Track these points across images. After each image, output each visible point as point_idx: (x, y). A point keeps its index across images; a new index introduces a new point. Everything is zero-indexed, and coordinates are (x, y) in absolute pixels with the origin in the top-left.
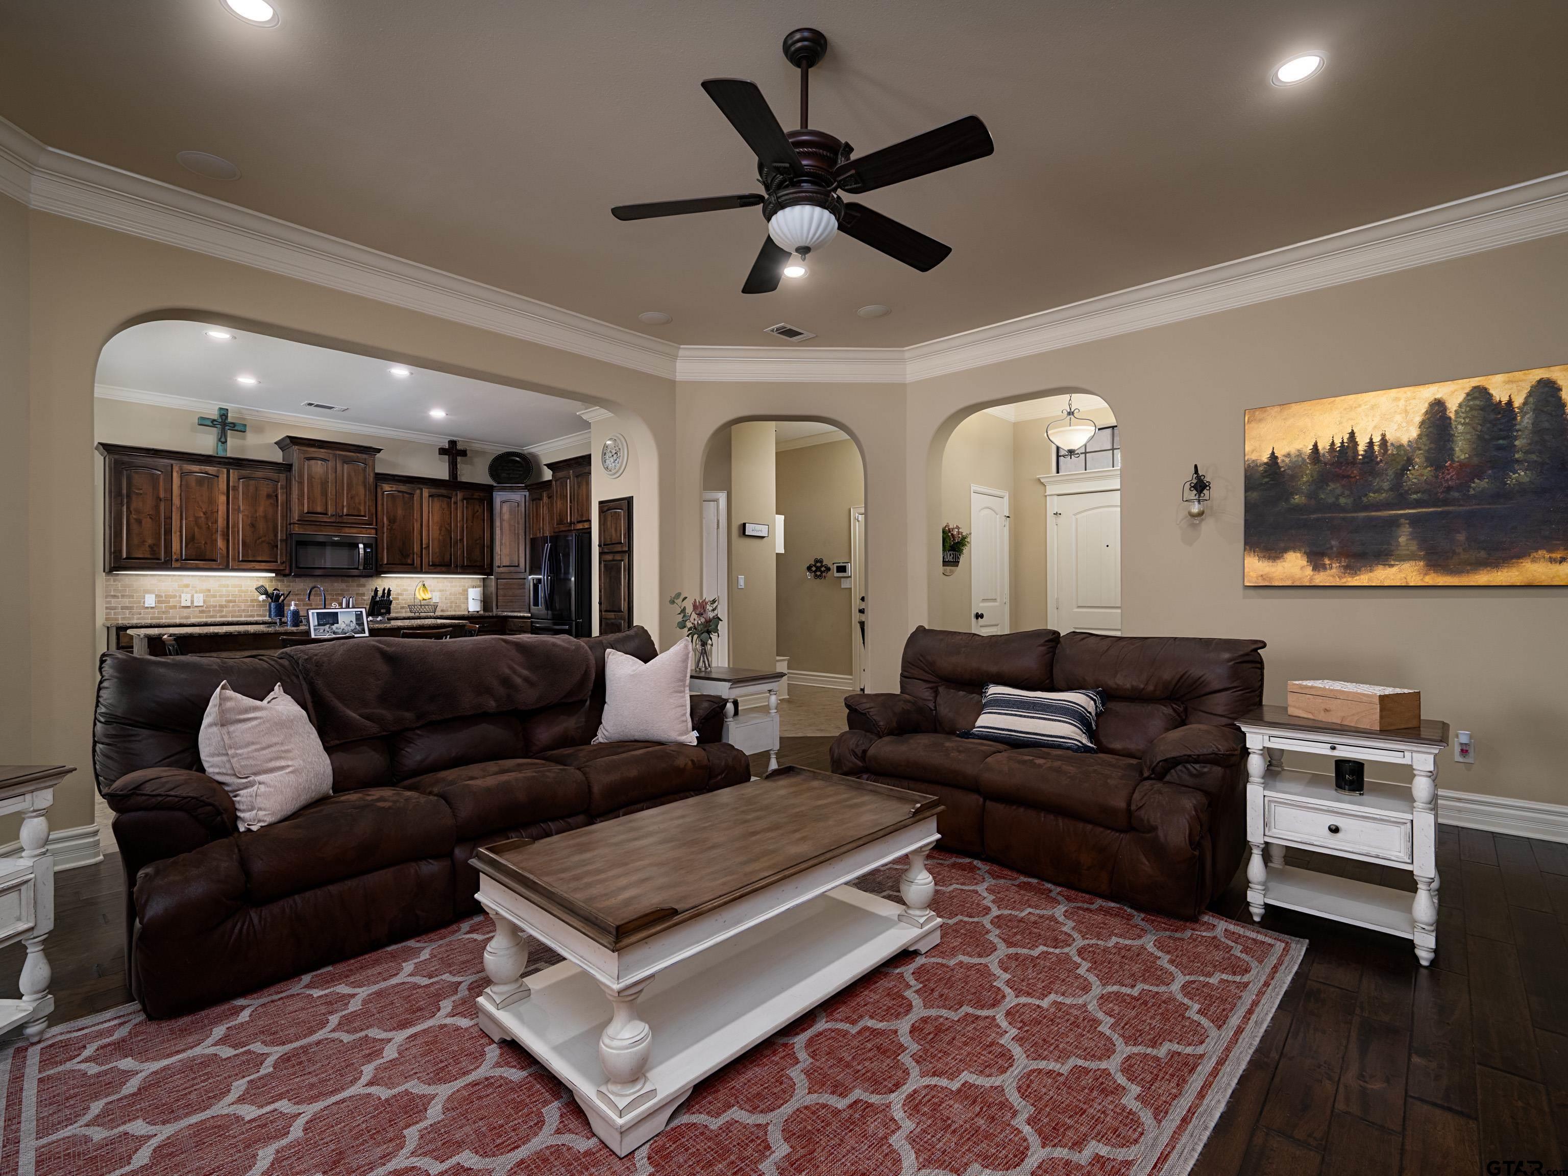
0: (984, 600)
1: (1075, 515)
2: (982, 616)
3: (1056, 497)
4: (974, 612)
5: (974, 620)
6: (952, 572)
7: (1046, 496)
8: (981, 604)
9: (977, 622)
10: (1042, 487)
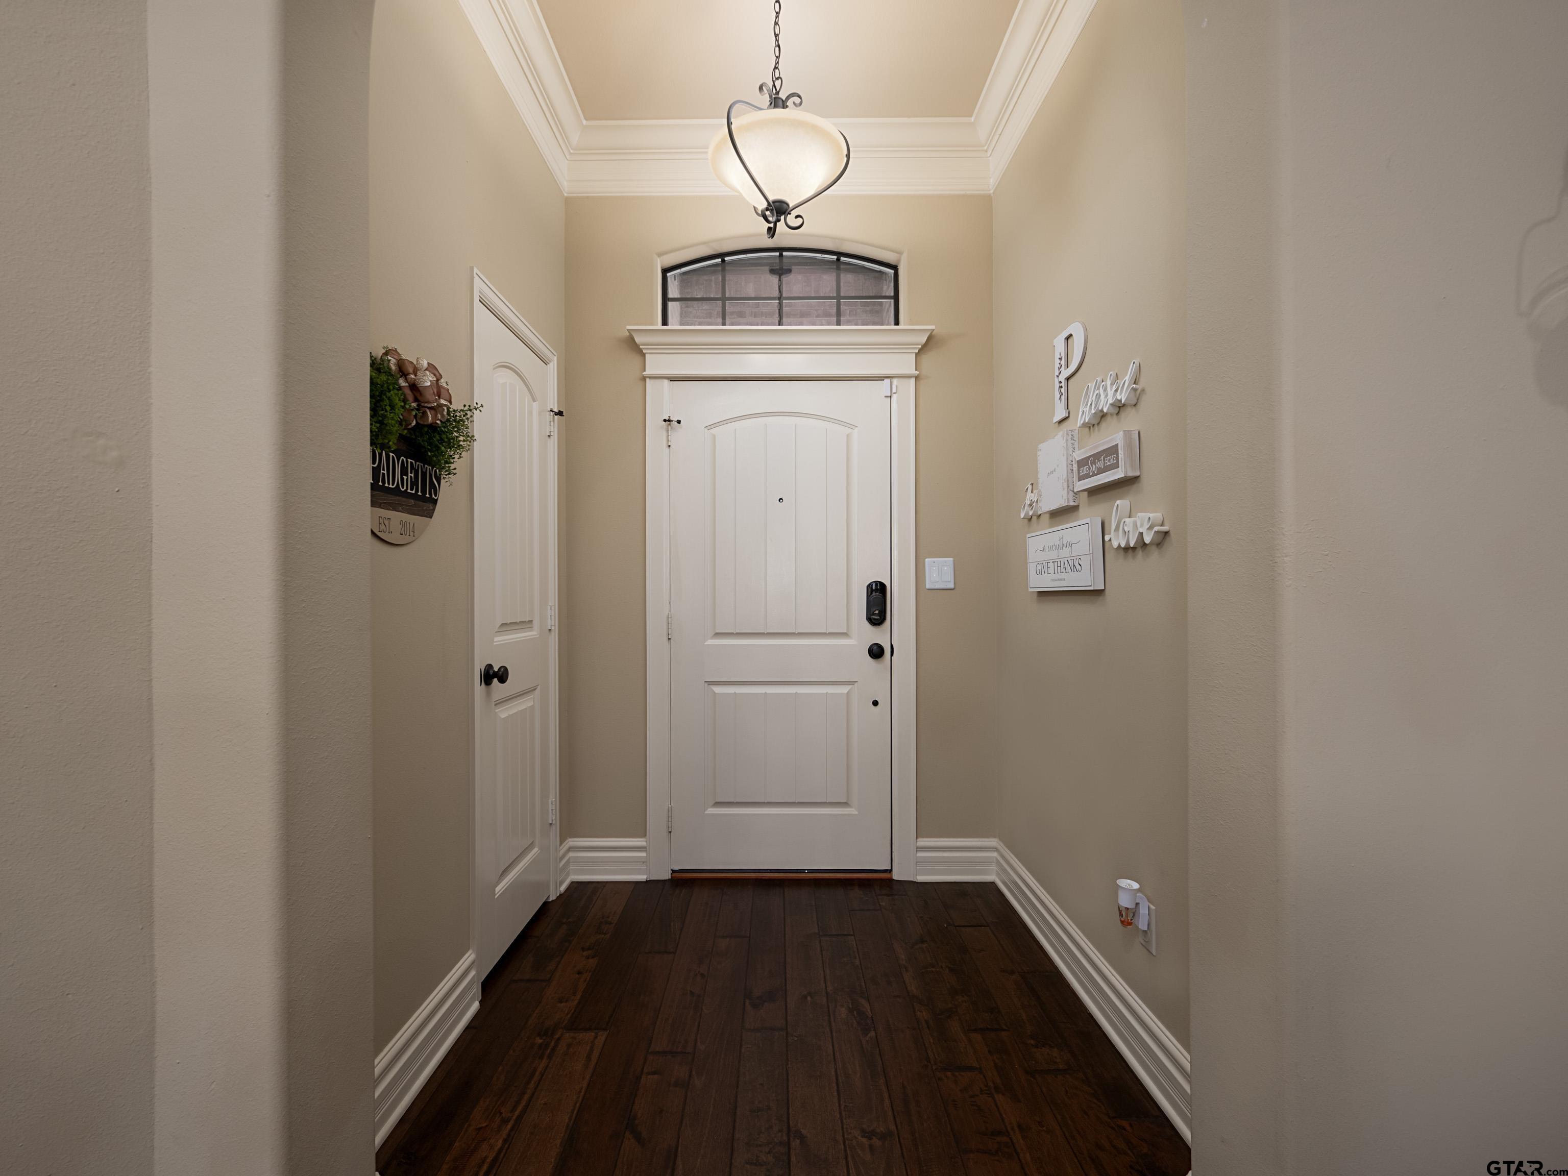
0: (505, 627)
1: (710, 427)
2: (502, 675)
3: (666, 382)
4: (479, 667)
5: (479, 688)
6: (409, 538)
7: (644, 379)
8: (500, 639)
9: (488, 694)
10: (637, 359)
